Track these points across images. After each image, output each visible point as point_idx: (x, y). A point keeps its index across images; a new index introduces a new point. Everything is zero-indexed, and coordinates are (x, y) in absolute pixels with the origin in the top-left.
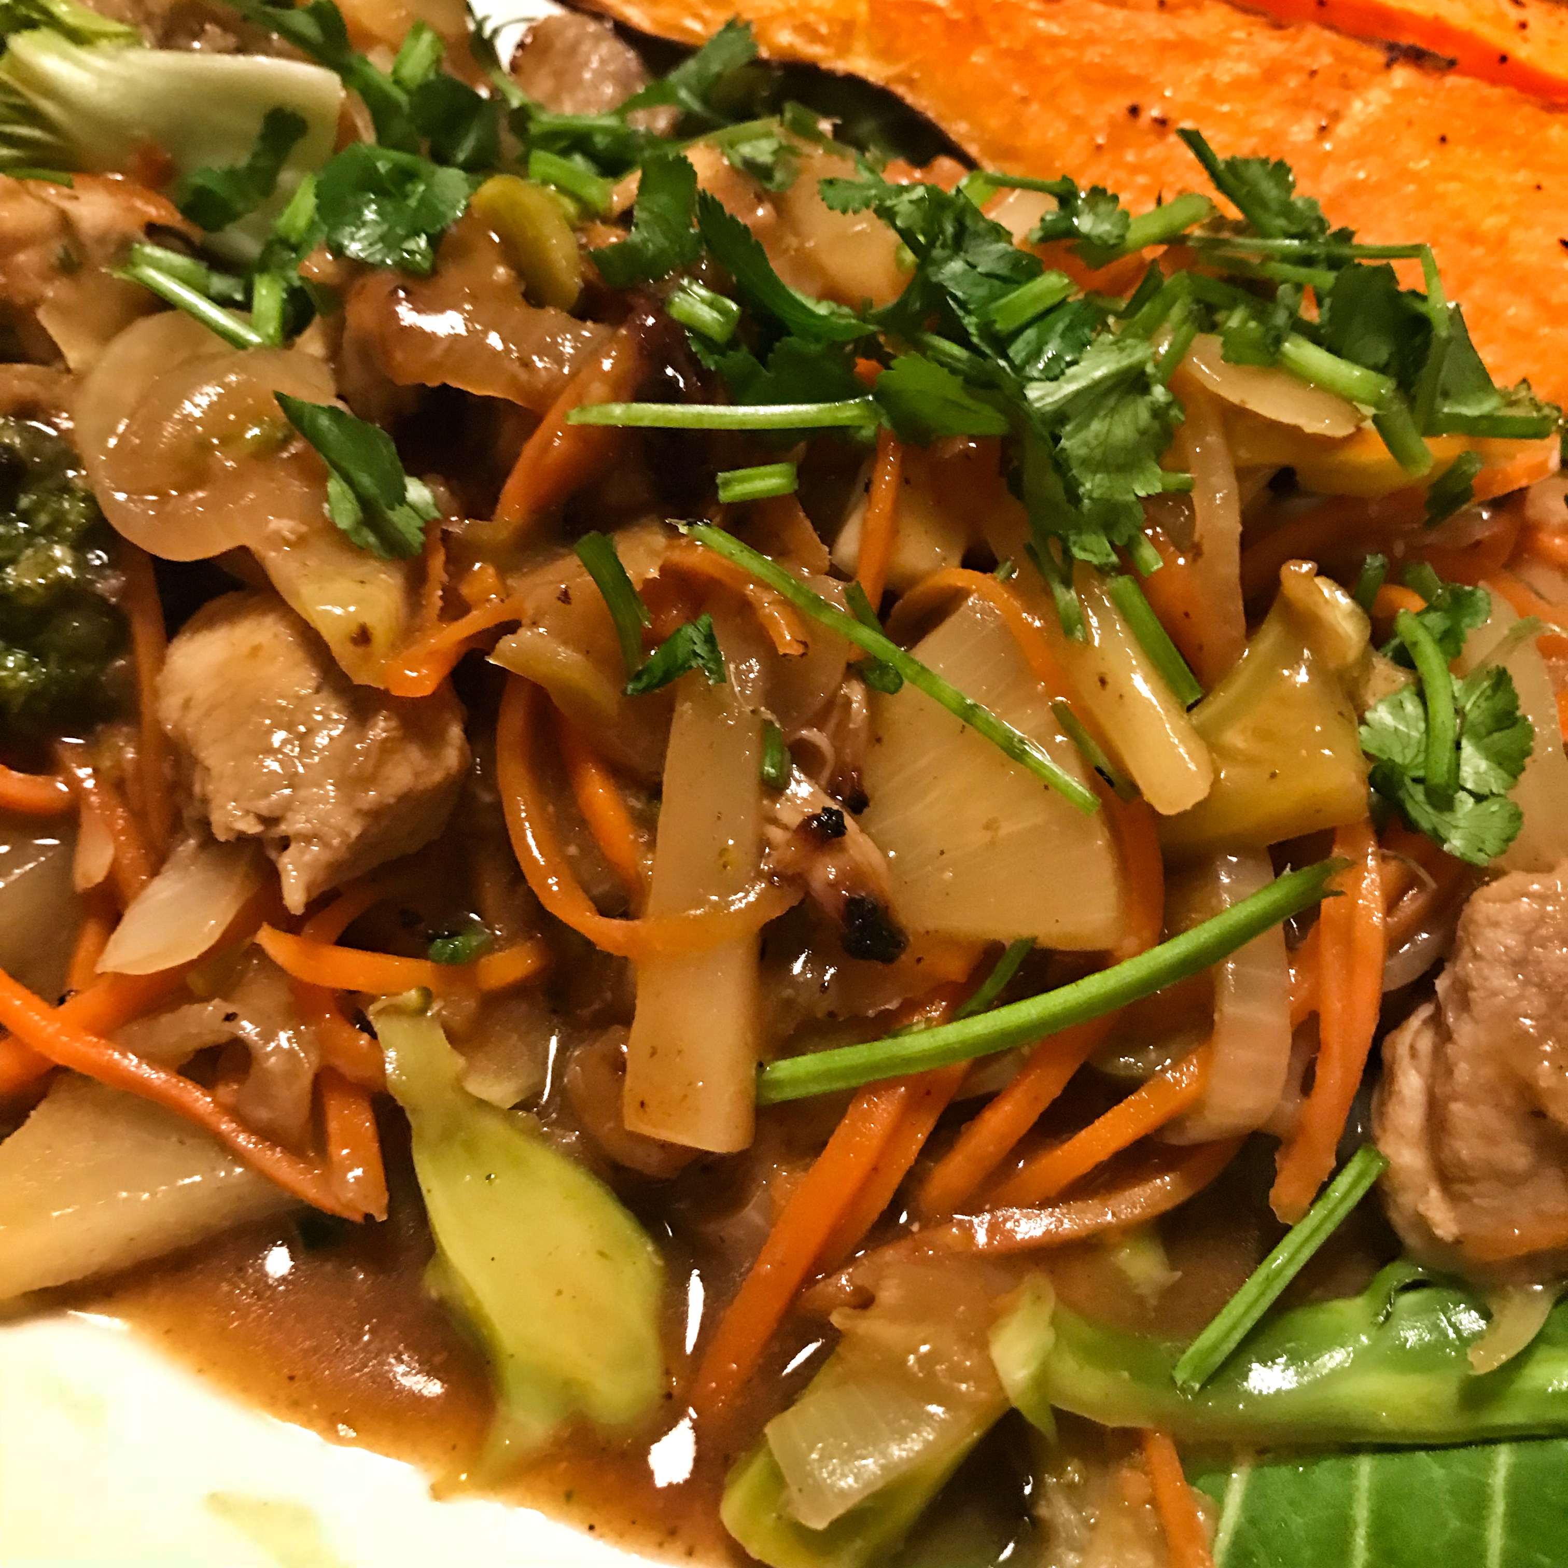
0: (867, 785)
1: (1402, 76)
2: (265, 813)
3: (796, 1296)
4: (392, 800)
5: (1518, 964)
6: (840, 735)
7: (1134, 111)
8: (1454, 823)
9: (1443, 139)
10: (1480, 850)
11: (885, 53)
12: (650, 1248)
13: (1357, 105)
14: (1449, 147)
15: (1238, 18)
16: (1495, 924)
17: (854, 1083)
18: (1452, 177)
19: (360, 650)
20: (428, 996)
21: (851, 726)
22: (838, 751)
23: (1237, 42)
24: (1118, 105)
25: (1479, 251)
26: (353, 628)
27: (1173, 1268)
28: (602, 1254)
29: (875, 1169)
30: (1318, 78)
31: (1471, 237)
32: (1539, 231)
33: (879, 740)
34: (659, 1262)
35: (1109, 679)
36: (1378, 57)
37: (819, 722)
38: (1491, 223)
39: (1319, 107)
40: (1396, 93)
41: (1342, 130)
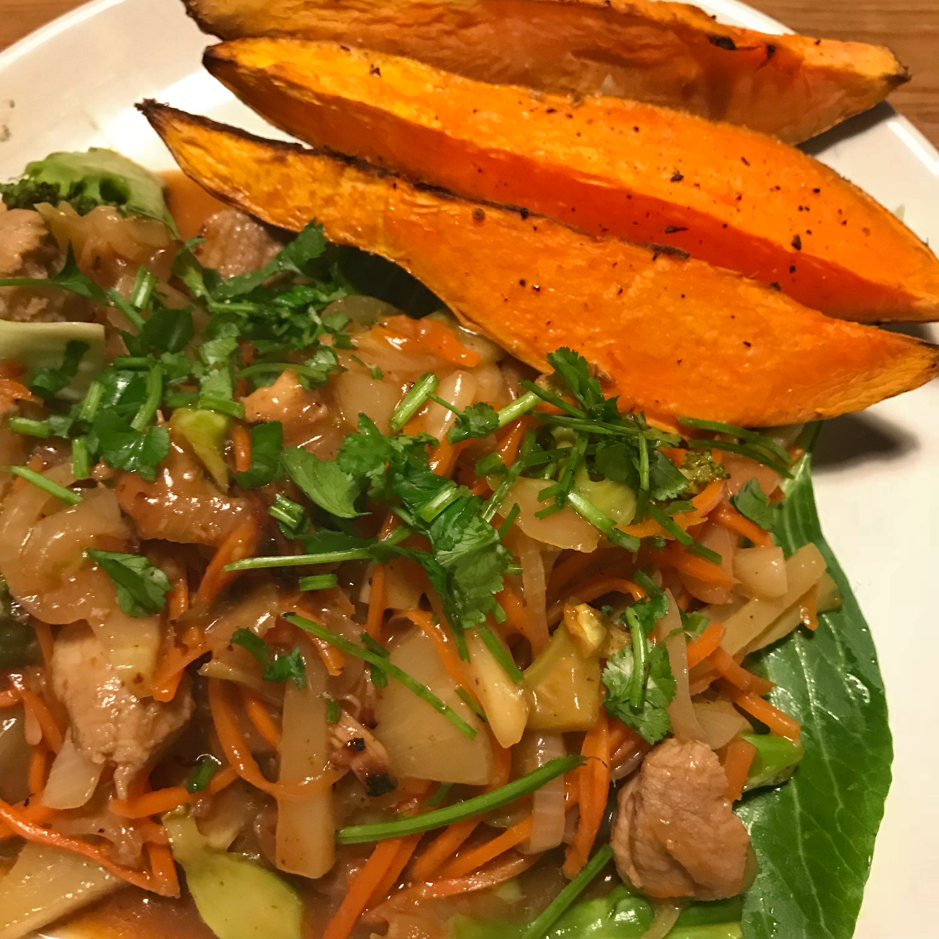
0: (376, 717)
1: (663, 263)
2: (105, 752)
3: (360, 916)
4: (161, 741)
5: (662, 795)
6: (362, 697)
7: (522, 283)
8: (642, 719)
9: (683, 296)
10: (652, 736)
11: (394, 245)
12: (296, 898)
13: (638, 279)
14: (687, 299)
15: (575, 236)
16: (653, 777)
17: (377, 839)
18: (689, 314)
19: (139, 685)
20: (188, 807)
21: (368, 694)
22: (363, 704)
23: (576, 248)
24: (514, 280)
25: (702, 349)
26: (134, 676)
27: (523, 894)
28: (274, 907)
29: (390, 868)
30: (617, 267)
31: (699, 342)
32: (734, 338)
33: (381, 697)
34: (300, 903)
35: (479, 680)
36: (649, 255)
37: (352, 691)
38: (709, 335)
39: (618, 281)
40: (657, 273)
41: (631, 292)
